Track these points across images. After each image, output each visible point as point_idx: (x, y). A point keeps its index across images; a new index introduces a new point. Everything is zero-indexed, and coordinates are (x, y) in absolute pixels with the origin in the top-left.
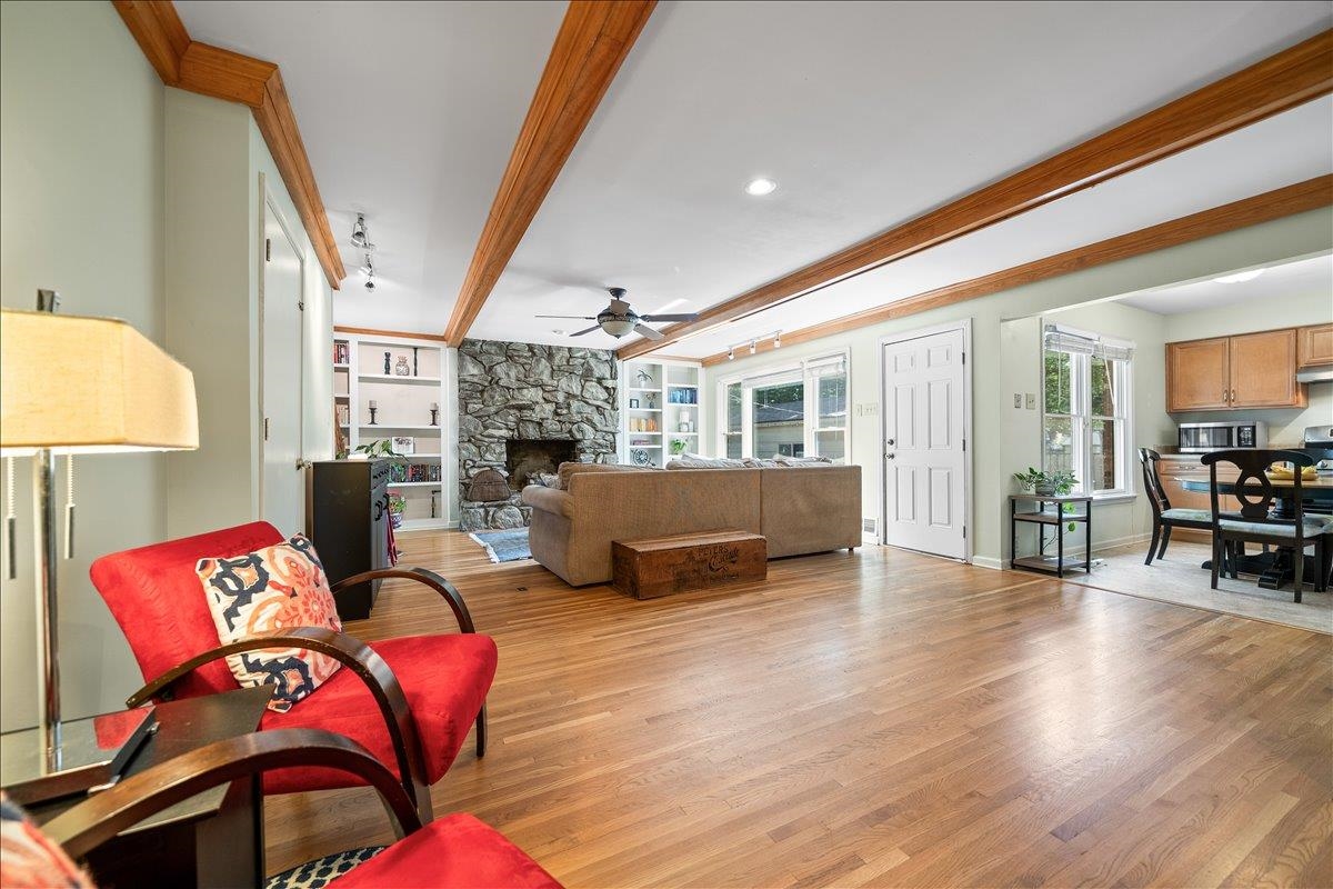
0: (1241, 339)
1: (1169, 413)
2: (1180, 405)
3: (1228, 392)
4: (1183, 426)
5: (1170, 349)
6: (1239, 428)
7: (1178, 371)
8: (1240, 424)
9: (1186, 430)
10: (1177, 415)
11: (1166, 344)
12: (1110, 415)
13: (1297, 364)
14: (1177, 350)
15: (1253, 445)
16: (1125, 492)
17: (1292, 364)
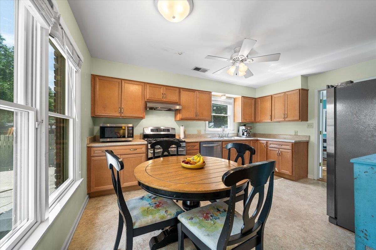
0: (127, 82)
2: (99, 113)
3: (121, 108)
5: (94, 77)
6: (128, 127)
7: (98, 92)
9: (104, 128)
11: (91, 74)
12: (64, 114)
13: (145, 99)
14: (97, 79)
15: (133, 137)
16: (73, 182)
17: (143, 99)
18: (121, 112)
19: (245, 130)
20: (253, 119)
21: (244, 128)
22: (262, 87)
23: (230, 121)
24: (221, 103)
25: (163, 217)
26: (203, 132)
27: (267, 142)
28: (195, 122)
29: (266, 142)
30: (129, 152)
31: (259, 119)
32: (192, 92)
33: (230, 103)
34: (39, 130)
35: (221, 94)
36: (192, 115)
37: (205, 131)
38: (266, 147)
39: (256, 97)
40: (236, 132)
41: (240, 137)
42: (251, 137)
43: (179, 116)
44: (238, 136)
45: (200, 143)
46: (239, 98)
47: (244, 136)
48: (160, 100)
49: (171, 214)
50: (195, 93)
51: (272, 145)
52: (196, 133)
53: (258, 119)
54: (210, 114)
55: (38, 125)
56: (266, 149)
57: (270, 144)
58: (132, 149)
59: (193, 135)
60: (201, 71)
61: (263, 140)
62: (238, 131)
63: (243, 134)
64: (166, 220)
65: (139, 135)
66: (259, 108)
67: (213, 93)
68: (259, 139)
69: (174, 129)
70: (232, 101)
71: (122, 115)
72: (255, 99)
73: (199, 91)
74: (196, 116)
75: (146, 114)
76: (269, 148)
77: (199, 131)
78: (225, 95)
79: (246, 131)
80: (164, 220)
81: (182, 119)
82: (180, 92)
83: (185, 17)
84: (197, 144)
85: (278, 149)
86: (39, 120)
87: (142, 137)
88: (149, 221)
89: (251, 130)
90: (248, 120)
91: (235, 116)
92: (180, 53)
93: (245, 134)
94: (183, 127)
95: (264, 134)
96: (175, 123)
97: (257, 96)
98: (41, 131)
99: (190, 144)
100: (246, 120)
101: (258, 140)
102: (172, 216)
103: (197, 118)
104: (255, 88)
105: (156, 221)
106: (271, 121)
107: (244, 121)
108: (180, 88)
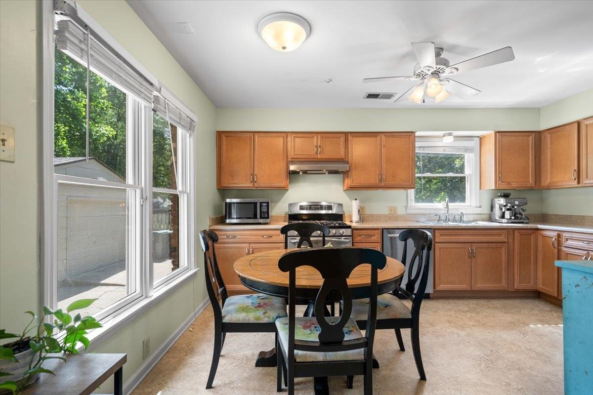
0: (262, 135)
1: (218, 189)
2: (226, 183)
3: (253, 175)
4: (228, 201)
5: (220, 135)
6: (261, 203)
7: (224, 155)
8: (261, 200)
9: (230, 204)
10: (223, 191)
11: (217, 131)
12: (176, 188)
13: (287, 158)
14: (224, 138)
15: (268, 217)
16: (188, 270)
17: (285, 158)
18: (253, 181)
19: (505, 206)
20: (531, 180)
21: (502, 201)
22: (556, 104)
23: (471, 188)
24: (444, 150)
25: (258, 319)
26: (401, 211)
27: (559, 236)
28: (380, 192)
29: (555, 234)
30: (260, 239)
31: (548, 181)
32: (373, 137)
33: (467, 150)
34: (144, 207)
35: (441, 133)
36: (373, 180)
37: (406, 207)
38: (556, 246)
39: (541, 130)
40: (486, 210)
41: (496, 221)
42: (522, 223)
43: (348, 182)
44: (491, 219)
45: (383, 230)
46: (491, 135)
47: (504, 220)
48: (312, 157)
49: (269, 317)
50: (378, 138)
51: (570, 243)
52: (385, 211)
53: (546, 181)
54: (412, 174)
55: (143, 202)
56: (556, 251)
57: (567, 240)
58: (265, 235)
59: (378, 216)
60: (381, 98)
61: (550, 230)
62: (492, 208)
63: (503, 216)
64: (262, 322)
65: (283, 214)
66: (548, 154)
67: (417, 134)
68: (540, 226)
69: (340, 205)
70: (475, 143)
71: (256, 185)
72: (539, 132)
73: (385, 134)
74: (380, 181)
75: (289, 183)
76: (564, 249)
77: (393, 209)
78: (450, 134)
79: (508, 210)
80: (259, 322)
81: (352, 188)
82: (346, 141)
83: (302, 41)
84: (376, 232)
85: (585, 252)
86: (144, 197)
87: (287, 218)
88: (241, 318)
89: (524, 207)
90: (514, 185)
91: (482, 175)
92: (328, 81)
93: (508, 215)
94: (357, 201)
95: (568, 216)
96: (344, 194)
97: (543, 127)
98: (145, 208)
99: (361, 231)
100: (509, 183)
101: (538, 229)
102: (271, 321)
103: (383, 185)
104: (540, 108)
105: (249, 320)
106: (579, 183)
107: (504, 186)
108: (346, 134)
